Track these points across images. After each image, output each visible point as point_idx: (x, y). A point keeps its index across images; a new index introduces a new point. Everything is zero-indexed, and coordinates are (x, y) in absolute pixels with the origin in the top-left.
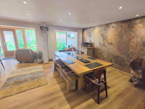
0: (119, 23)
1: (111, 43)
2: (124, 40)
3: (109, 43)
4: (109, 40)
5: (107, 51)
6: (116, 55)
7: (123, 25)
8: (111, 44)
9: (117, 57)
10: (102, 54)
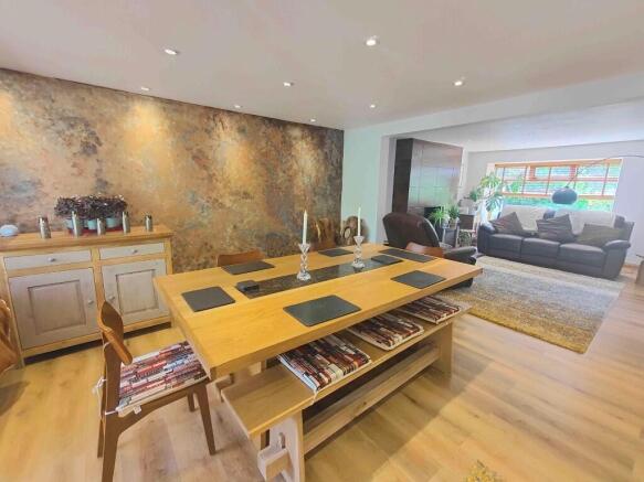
0: (257, 120)
1: (245, 193)
2: (279, 181)
3: (237, 193)
4: (233, 181)
5: (235, 227)
6: (266, 231)
7: (270, 130)
8: (246, 195)
9: (271, 236)
10: (211, 247)
